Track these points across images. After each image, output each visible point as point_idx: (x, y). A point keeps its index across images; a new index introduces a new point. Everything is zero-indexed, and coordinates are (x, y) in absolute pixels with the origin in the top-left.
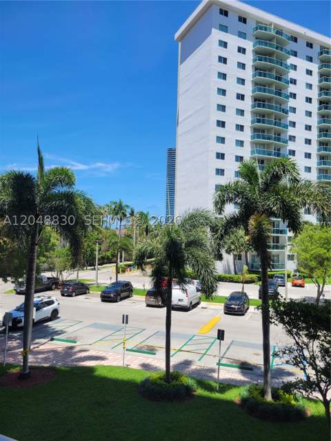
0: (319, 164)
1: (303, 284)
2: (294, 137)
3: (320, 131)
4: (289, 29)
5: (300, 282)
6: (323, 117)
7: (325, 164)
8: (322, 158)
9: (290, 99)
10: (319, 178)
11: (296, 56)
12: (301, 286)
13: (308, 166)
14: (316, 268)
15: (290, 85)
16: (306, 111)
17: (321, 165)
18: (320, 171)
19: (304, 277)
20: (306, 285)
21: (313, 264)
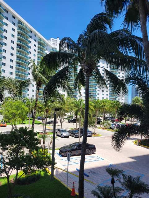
0: (16, 72)
1: (6, 125)
2: (5, 57)
3: (17, 58)
4: (5, 6)
5: (4, 125)
6: (19, 52)
7: (19, 72)
8: (17, 69)
9: (4, 39)
10: (16, 78)
11: (7, 20)
12: (5, 126)
13: (11, 72)
14: (11, 118)
15: (4, 32)
16: (11, 47)
17: (17, 72)
18: (17, 75)
19: (7, 122)
20: (7, 126)
21: (11, 116)
